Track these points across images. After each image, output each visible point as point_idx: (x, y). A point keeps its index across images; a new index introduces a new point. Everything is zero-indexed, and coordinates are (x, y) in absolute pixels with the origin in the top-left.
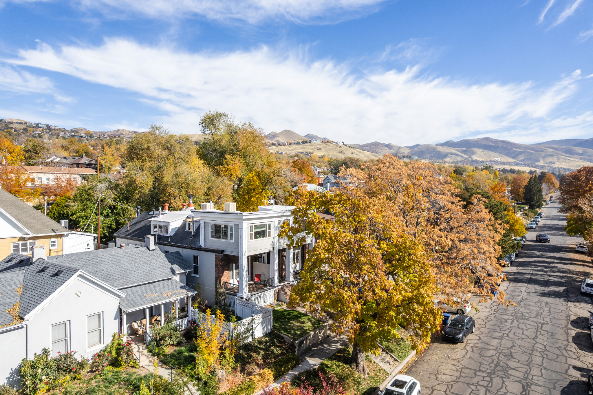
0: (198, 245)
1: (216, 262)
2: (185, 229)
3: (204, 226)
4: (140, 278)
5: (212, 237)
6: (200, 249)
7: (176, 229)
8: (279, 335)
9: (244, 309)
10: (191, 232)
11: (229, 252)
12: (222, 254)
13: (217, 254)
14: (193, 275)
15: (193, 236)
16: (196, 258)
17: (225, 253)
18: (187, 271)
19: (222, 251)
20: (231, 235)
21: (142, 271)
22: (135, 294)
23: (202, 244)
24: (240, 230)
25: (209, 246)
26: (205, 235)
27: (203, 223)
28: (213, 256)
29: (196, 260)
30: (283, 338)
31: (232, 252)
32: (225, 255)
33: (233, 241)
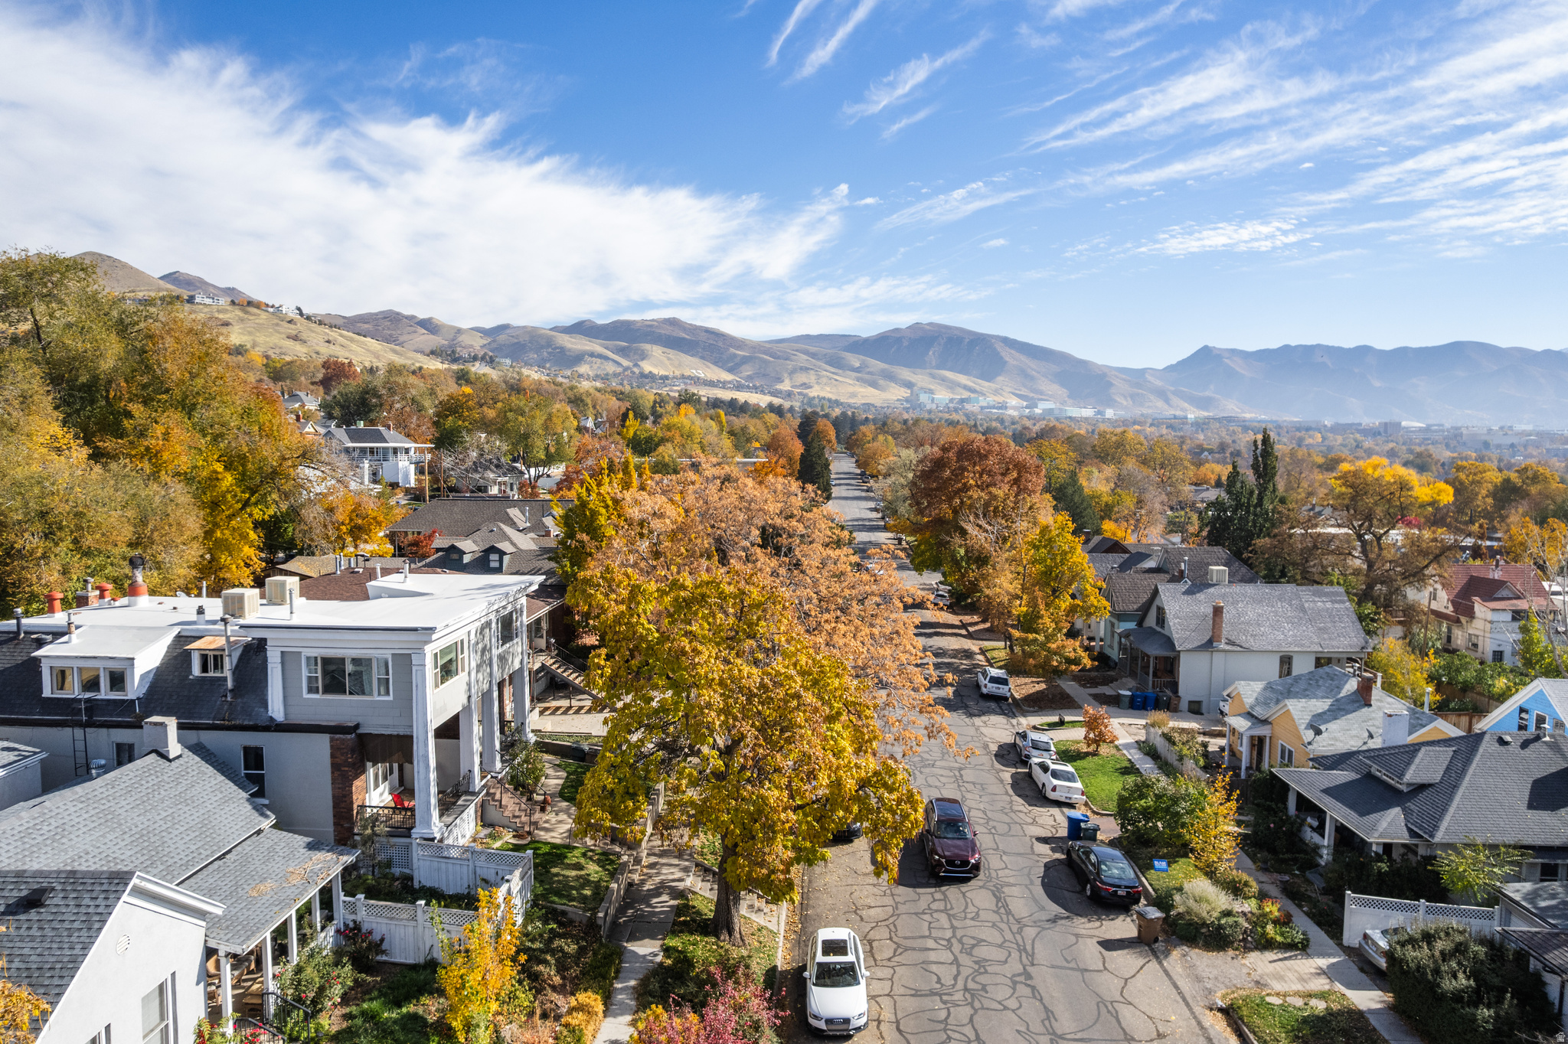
0: (262, 718)
1: (333, 756)
2: (190, 672)
3: (283, 663)
4: (193, 848)
5: (312, 690)
6: (270, 727)
8: (555, 910)
9: (443, 866)
11: (374, 725)
12: (354, 735)
13: (338, 736)
15: (231, 691)
16: (255, 754)
17: (361, 731)
19: (353, 728)
20: (383, 682)
21: (186, 826)
23: (276, 709)
24: (414, 668)
25: (301, 717)
26: (287, 689)
27: (279, 654)
28: (323, 742)
29: (255, 758)
30: (564, 913)
31: (387, 726)
32: (361, 737)
33: (391, 698)
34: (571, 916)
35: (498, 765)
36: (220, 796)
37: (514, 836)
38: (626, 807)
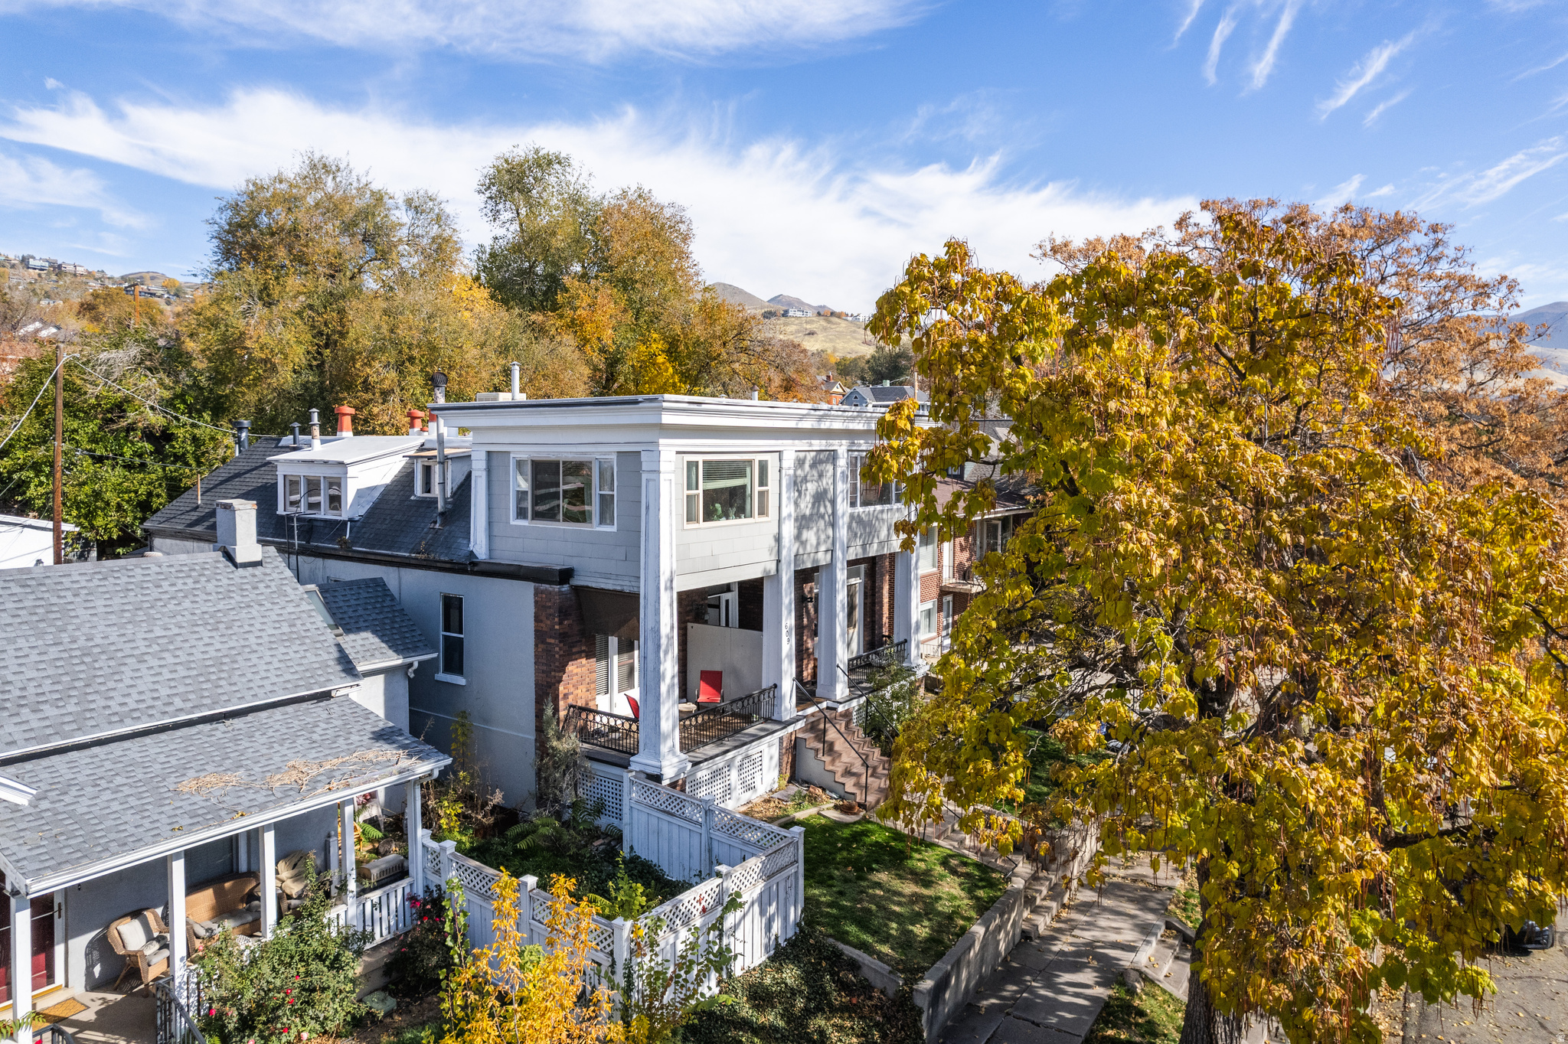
0: (462, 553)
1: (537, 619)
2: (412, 492)
3: (489, 470)
4: (164, 692)
5: (521, 513)
6: (471, 567)
7: (377, 494)
9: (665, 827)
10: (434, 501)
11: (595, 575)
12: (565, 588)
13: (544, 586)
14: (442, 676)
15: (442, 514)
16: (453, 607)
17: (578, 581)
18: (415, 660)
19: (566, 575)
20: (606, 501)
21: (183, 659)
22: (119, 780)
23: (479, 545)
24: (644, 477)
25: (509, 554)
26: (490, 508)
27: (483, 456)
28: (524, 595)
29: (454, 613)
31: (607, 576)
32: (578, 590)
33: (613, 529)
34: (866, 973)
35: (841, 690)
36: (286, 629)
37: (836, 807)
38: (978, 772)
